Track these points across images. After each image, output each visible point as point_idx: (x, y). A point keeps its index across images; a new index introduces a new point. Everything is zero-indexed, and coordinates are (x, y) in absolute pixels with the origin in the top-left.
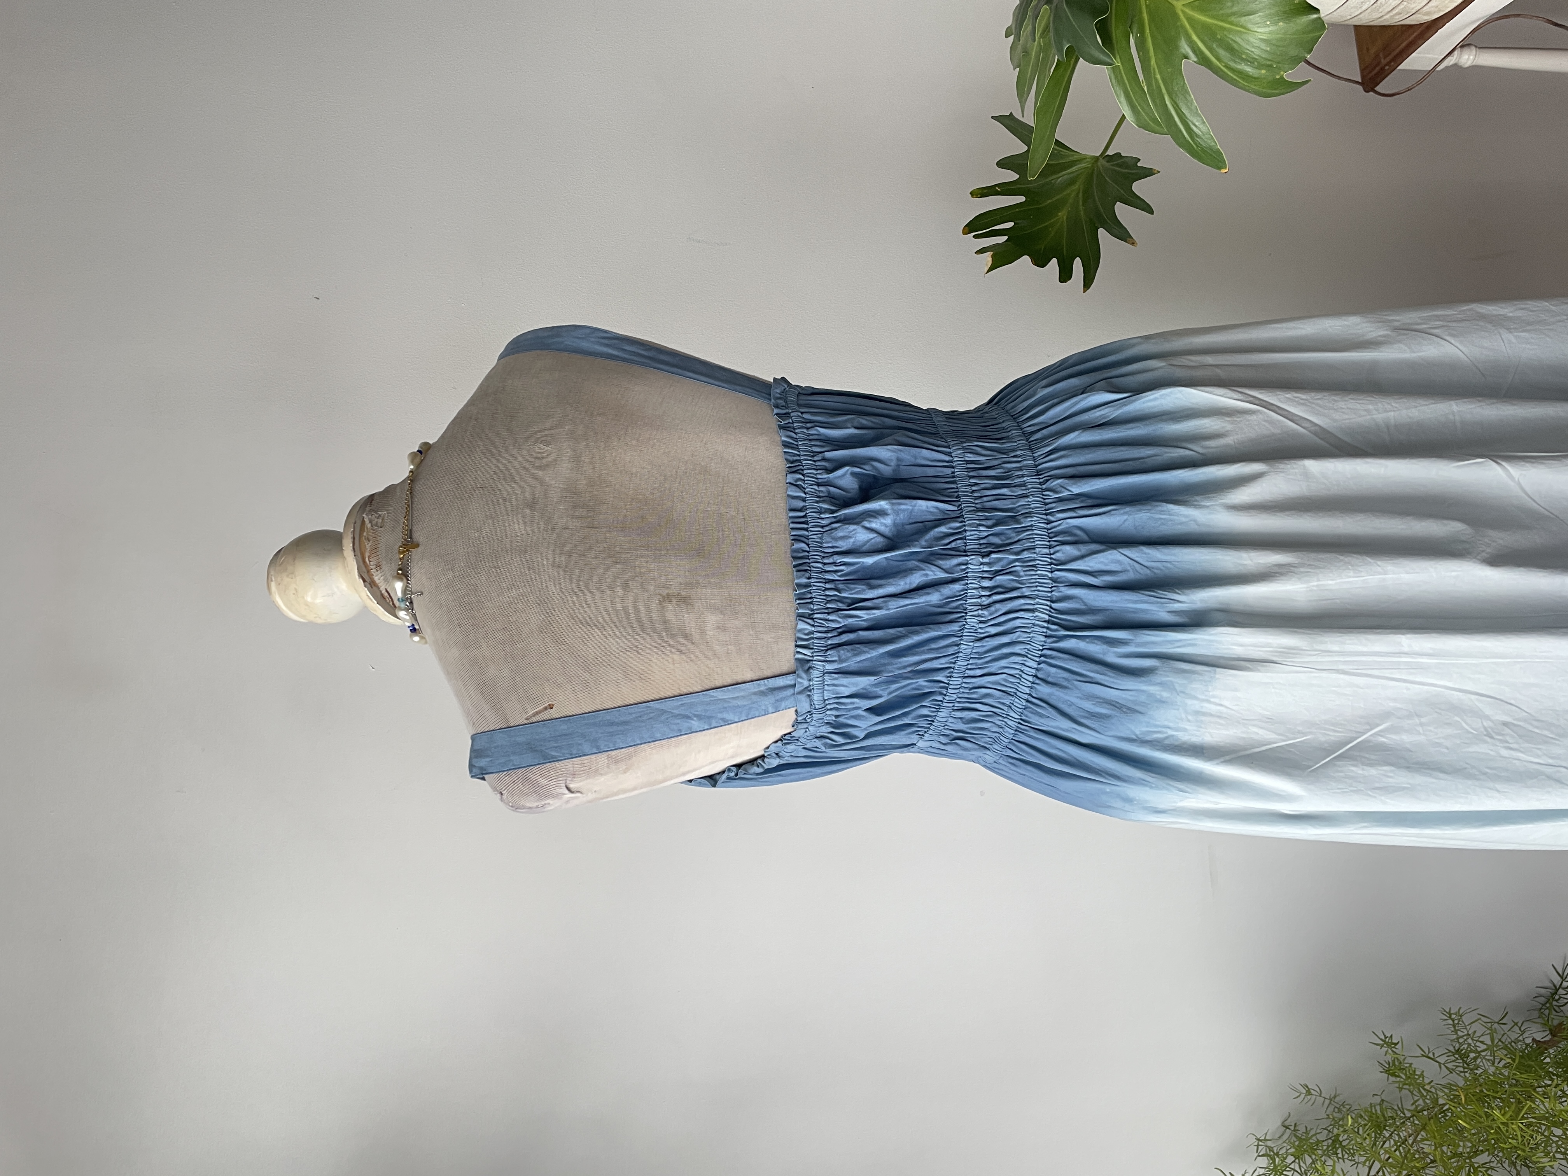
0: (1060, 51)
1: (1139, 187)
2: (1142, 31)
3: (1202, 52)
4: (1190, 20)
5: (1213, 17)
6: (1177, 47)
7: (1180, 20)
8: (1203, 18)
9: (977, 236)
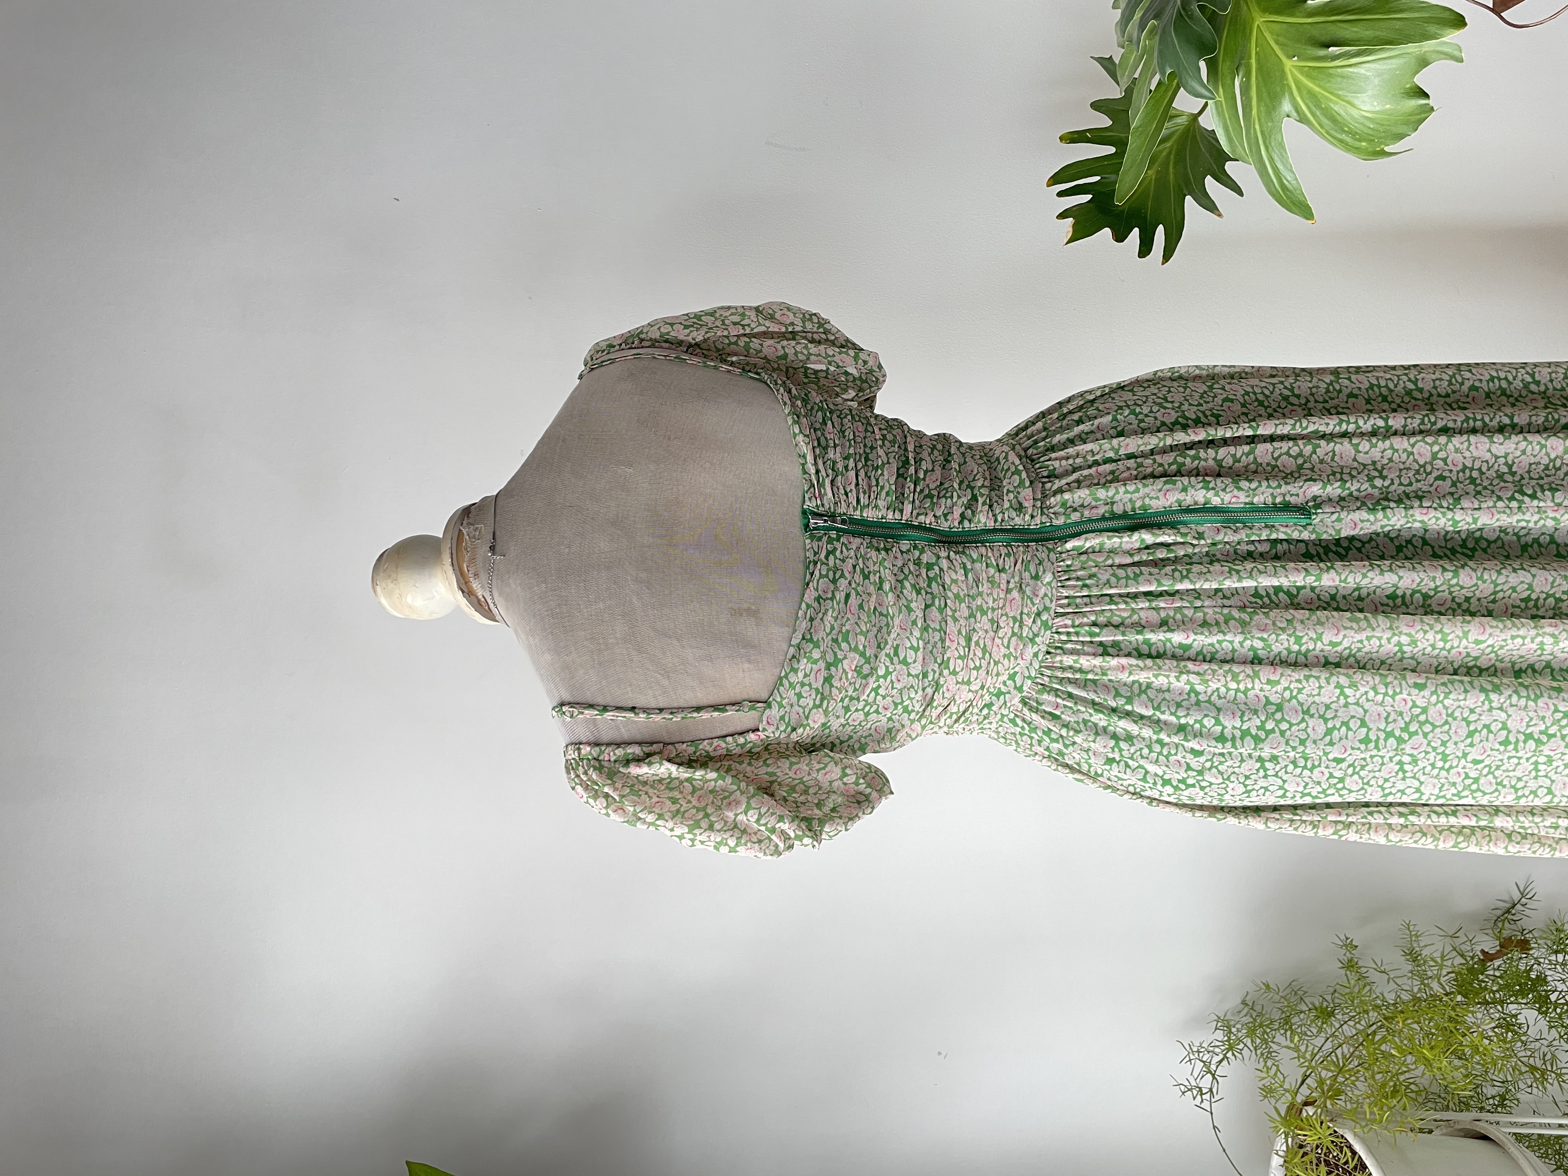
0: (1163, 73)
1: (1232, 169)
2: (1248, 75)
3: (1305, 115)
4: (1296, 81)
5: (1320, 86)
6: (1280, 105)
7: (1287, 79)
8: (1311, 85)
9: (1061, 194)
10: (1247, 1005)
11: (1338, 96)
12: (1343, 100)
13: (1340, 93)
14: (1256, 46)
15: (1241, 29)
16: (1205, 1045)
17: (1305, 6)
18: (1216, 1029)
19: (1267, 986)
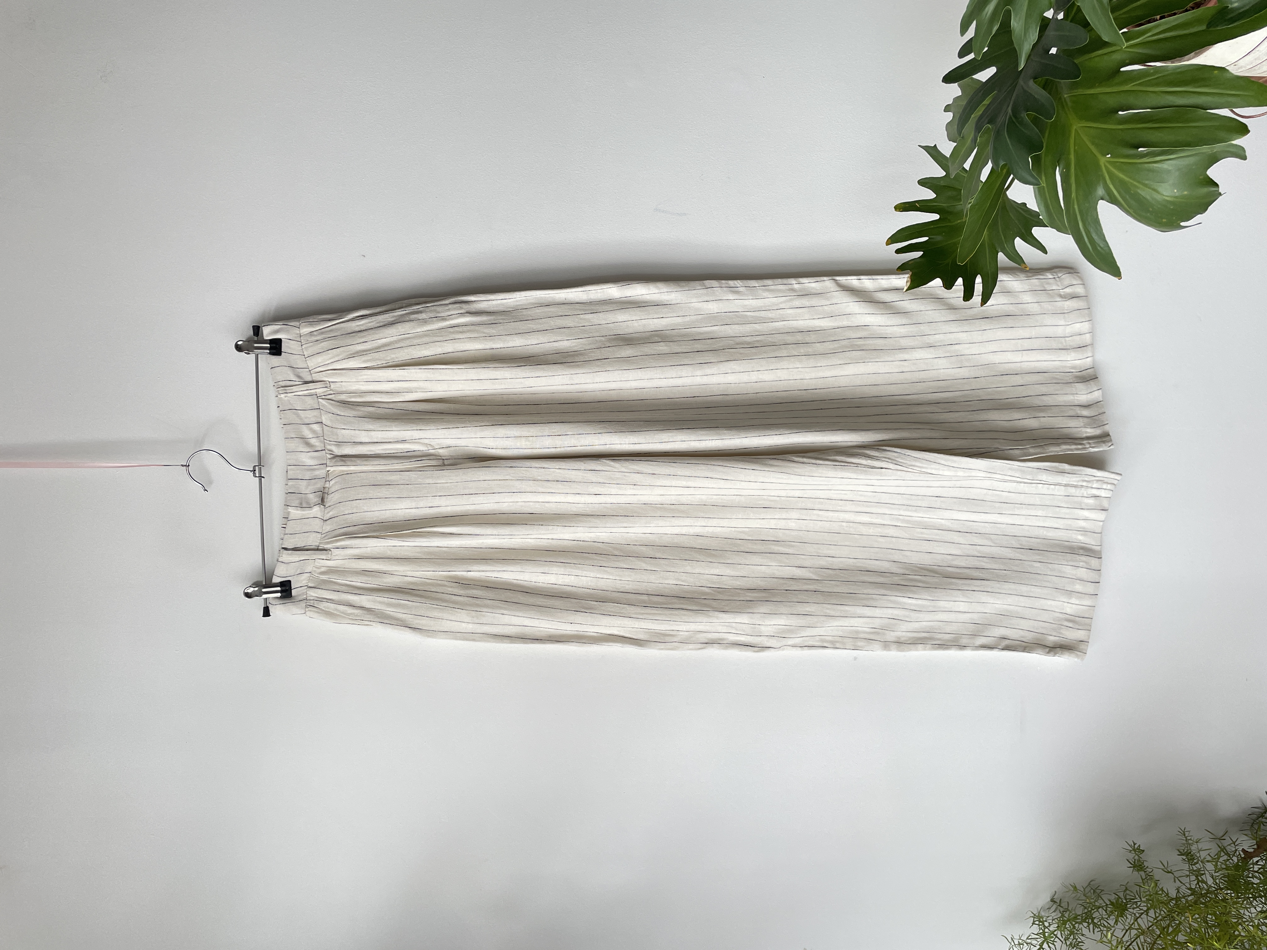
1: (1036, 231)
2: (1067, 167)
3: (1116, 197)
4: (1109, 172)
5: (1130, 178)
6: (1095, 190)
7: (1102, 171)
8: (1121, 176)
9: (898, 251)
10: (1055, 902)
11: (1146, 185)
12: (1149, 188)
13: (1146, 182)
14: (1075, 146)
15: (1061, 132)
16: (1024, 938)
17: (1117, 115)
18: (1033, 924)
19: (1075, 888)
